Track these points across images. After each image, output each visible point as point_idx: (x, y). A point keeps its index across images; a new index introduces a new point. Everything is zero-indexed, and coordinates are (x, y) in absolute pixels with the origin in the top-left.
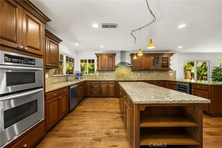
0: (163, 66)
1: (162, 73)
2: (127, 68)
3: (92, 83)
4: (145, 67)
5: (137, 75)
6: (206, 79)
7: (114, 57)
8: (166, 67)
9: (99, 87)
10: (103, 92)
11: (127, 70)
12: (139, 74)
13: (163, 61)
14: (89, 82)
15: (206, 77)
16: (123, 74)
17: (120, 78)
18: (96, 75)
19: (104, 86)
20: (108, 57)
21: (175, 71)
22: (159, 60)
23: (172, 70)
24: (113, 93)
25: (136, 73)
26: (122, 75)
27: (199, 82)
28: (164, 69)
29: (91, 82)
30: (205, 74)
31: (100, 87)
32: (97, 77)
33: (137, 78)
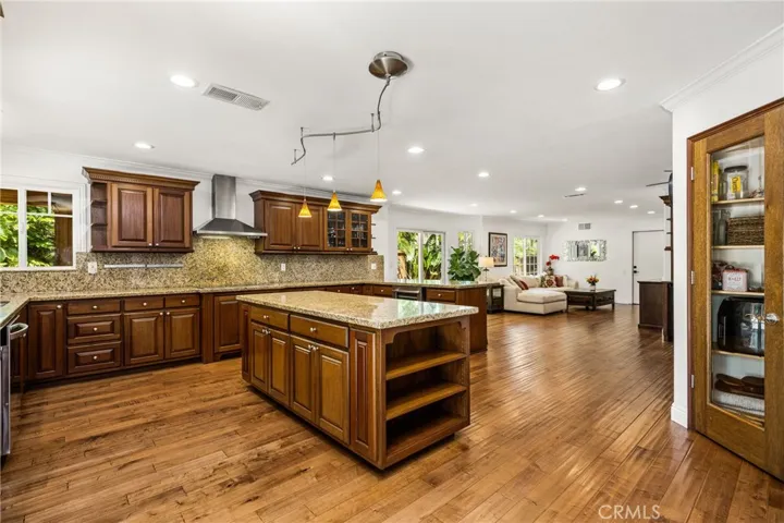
0: (355, 242)
1: (351, 264)
2: (239, 241)
3: (72, 308)
4: (306, 243)
5: (278, 269)
6: (438, 277)
7: (187, 194)
8: (361, 246)
9: (117, 326)
10: (138, 349)
11: (241, 251)
12: (283, 267)
13: (354, 225)
14: (52, 306)
15: (436, 273)
16: (225, 266)
17: (210, 282)
18: (84, 270)
19: (141, 322)
20: (157, 191)
21: (382, 257)
22: (344, 223)
23: (375, 253)
24: (190, 346)
25: (273, 264)
26: (219, 269)
27: (430, 282)
28: (356, 249)
29: (65, 308)
30: (434, 264)
31: (123, 328)
32: (87, 279)
33: (277, 280)
